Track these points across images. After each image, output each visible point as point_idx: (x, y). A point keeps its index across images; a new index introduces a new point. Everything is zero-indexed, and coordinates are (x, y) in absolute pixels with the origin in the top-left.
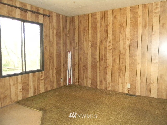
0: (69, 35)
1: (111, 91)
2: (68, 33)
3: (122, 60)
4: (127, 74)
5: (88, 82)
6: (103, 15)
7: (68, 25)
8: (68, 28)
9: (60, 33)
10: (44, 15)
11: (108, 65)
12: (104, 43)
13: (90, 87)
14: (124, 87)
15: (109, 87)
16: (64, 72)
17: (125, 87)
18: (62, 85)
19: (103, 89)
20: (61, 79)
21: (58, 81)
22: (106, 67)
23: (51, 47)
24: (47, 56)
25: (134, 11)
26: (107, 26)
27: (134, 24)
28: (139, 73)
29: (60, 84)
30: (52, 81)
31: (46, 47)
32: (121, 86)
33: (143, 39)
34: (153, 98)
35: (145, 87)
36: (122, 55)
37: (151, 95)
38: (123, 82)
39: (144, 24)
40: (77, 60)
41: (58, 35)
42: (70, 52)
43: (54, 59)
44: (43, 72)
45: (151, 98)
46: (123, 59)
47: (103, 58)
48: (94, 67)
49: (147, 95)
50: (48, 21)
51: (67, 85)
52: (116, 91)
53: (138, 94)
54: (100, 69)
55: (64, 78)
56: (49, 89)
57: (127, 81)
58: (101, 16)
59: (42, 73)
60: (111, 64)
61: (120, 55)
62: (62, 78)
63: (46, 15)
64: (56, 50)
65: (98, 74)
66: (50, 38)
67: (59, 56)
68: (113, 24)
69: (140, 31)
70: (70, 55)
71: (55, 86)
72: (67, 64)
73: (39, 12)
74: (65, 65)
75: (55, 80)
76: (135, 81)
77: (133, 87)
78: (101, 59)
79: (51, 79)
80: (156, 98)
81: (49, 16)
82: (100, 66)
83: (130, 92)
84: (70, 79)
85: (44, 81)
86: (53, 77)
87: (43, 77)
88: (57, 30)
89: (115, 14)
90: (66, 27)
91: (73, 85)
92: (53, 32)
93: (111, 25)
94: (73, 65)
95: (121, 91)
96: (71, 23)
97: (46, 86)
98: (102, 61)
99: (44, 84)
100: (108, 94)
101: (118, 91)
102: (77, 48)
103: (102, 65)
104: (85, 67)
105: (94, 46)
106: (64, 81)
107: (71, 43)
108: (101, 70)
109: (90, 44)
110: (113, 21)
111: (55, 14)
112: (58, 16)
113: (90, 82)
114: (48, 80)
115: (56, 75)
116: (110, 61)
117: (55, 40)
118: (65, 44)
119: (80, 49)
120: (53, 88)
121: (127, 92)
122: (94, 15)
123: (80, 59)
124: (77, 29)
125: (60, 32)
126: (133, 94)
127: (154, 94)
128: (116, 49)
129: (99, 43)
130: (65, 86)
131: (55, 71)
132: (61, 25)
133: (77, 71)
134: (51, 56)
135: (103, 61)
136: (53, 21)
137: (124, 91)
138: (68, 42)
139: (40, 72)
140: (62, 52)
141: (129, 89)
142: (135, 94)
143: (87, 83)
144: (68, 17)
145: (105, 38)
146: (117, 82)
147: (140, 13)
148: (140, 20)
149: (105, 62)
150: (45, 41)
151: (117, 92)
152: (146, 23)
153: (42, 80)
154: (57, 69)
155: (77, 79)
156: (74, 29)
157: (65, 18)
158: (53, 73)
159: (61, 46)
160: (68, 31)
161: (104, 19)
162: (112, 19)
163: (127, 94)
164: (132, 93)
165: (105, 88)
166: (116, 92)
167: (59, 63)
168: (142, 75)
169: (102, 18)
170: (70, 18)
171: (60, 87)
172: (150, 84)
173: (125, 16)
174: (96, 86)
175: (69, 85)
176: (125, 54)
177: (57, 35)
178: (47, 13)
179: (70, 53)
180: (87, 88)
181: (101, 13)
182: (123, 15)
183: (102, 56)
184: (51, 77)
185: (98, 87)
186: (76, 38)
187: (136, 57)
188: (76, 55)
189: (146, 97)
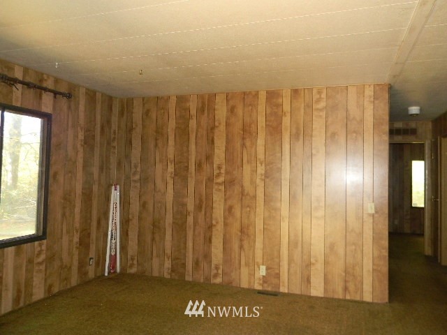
0: (115, 144)
1: (220, 285)
2: (114, 138)
3: (248, 209)
4: (259, 244)
5: (162, 265)
6: (203, 103)
7: (115, 119)
8: (114, 126)
9: (94, 139)
10: (56, 93)
11: (214, 222)
12: (206, 167)
13: (169, 277)
14: (252, 275)
15: (216, 276)
16: (97, 239)
17: (254, 275)
18: (91, 275)
19: (202, 281)
20: (91, 259)
21: (82, 265)
22: (210, 227)
23: (70, 175)
24: (56, 199)
25: (274, 100)
26: (213, 128)
27: (275, 129)
28: (285, 241)
29: (86, 273)
30: (66, 266)
31: (55, 174)
32: (245, 271)
33: (293, 163)
34: (317, 298)
35: (298, 272)
36: (248, 197)
37: (312, 291)
38: (251, 261)
39: (294, 131)
40: (135, 207)
41: (88, 142)
42: (118, 187)
43: (74, 206)
44: (45, 241)
45: (313, 297)
46: (250, 208)
47: (204, 204)
48: (180, 226)
49: (304, 293)
50: (65, 108)
51: (106, 274)
52: (234, 284)
53: (284, 289)
54: (194, 231)
55: (99, 257)
56: (56, 290)
57: (259, 258)
58: (200, 105)
59: (40, 245)
60: (221, 220)
61: (243, 198)
62: (93, 256)
63: (60, 93)
64: (81, 182)
65: (190, 244)
66: (66, 151)
67: (87, 196)
68: (228, 125)
69: (286, 147)
70: (115, 195)
71: (74, 280)
72: (107, 219)
73: (44, 85)
74: (103, 222)
75: (76, 263)
76: (277, 260)
77: (273, 273)
78: (199, 207)
79: (64, 261)
80: (322, 298)
81: (69, 96)
82: (195, 223)
83: (265, 285)
84: (113, 258)
85: (46, 266)
86: (70, 254)
87: (43, 257)
88: (87, 130)
89: (231, 103)
90: (109, 122)
91: (121, 273)
92: (76, 136)
93: (222, 127)
94: (125, 222)
95: (244, 285)
96: (121, 113)
97: (49, 282)
98: (200, 210)
99: (45, 275)
100: (216, 294)
101: (238, 286)
102: (137, 177)
103: (199, 220)
104: (157, 226)
105: (181, 174)
106: (97, 264)
107: (119, 164)
108: (196, 233)
109: (171, 169)
110: (228, 118)
111: (82, 91)
112: (91, 95)
113: (168, 264)
114: (57, 264)
115: (77, 248)
116: (219, 211)
117: (81, 155)
118: (104, 167)
119: (145, 180)
120: (69, 287)
121: (258, 287)
122: (182, 100)
123: (144, 205)
124: (139, 130)
125: (94, 136)
126: (274, 290)
127: (317, 290)
128: (234, 185)
129: (192, 168)
130: (100, 278)
131: (76, 239)
132: (98, 117)
133: (133, 235)
134: (68, 198)
135: (203, 212)
136: (77, 108)
137: (252, 284)
138: (113, 160)
139: (36, 243)
140: (95, 188)
141: (265, 280)
142: (277, 290)
143: (161, 267)
144: (117, 98)
145: (209, 158)
146: (237, 262)
147: (287, 107)
148: (286, 121)
149: (208, 215)
150: (53, 159)
151: (236, 287)
152: (298, 129)
153: (40, 264)
154: (81, 232)
155: (132, 259)
156: (130, 130)
157: (109, 100)
158: (69, 245)
159: (95, 171)
160: (115, 133)
161: (206, 111)
162: (225, 113)
163: (260, 292)
164: (269, 289)
165: (207, 279)
166: (232, 287)
167: (86, 218)
168: (293, 244)
169: (201, 110)
170: (121, 101)
171: (85, 283)
172: (309, 265)
173: (255, 111)
174: (183, 275)
175: (111, 276)
176: (255, 197)
177: (85, 143)
178: (63, 89)
179: (116, 190)
180: (160, 280)
181: (201, 97)
182: (250, 108)
183: (201, 201)
184: (65, 255)
185: (188, 278)
186: (136, 153)
187: (278, 204)
188: (134, 194)
189: (301, 296)
